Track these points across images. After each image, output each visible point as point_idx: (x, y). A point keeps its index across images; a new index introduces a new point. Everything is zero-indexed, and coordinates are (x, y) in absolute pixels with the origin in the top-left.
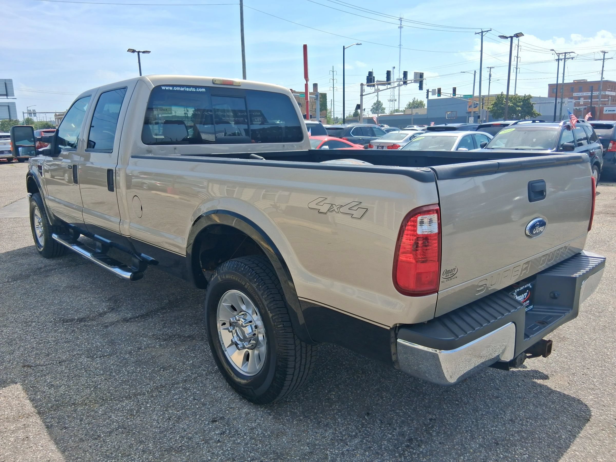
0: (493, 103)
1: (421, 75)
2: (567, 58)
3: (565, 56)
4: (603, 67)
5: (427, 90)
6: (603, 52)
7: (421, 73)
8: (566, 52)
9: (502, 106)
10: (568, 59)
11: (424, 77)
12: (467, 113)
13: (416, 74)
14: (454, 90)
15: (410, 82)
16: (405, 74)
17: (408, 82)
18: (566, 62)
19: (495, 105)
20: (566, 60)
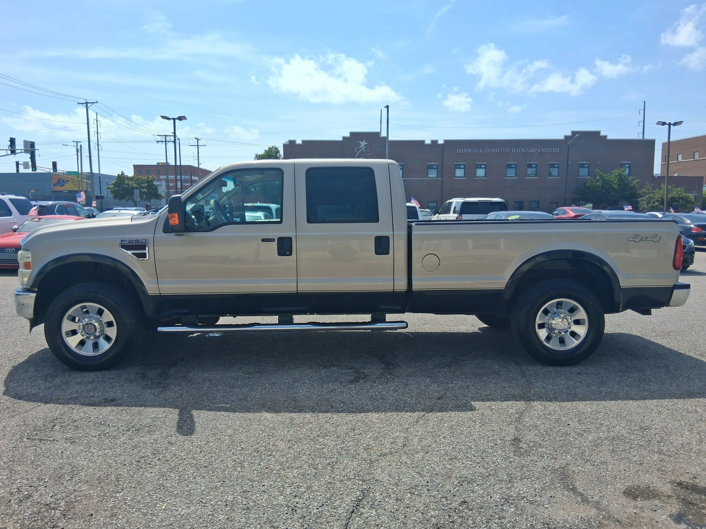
0: (114, 182)
1: (32, 145)
2: (167, 141)
3: (165, 138)
4: (198, 153)
5: (16, 162)
6: (196, 139)
7: (31, 142)
8: (167, 135)
9: (126, 186)
10: (169, 141)
11: (36, 147)
12: (52, 192)
13: (26, 142)
14: (54, 164)
15: (20, 151)
16: (12, 141)
17: (17, 151)
18: (167, 145)
19: (116, 185)
20: (167, 142)
